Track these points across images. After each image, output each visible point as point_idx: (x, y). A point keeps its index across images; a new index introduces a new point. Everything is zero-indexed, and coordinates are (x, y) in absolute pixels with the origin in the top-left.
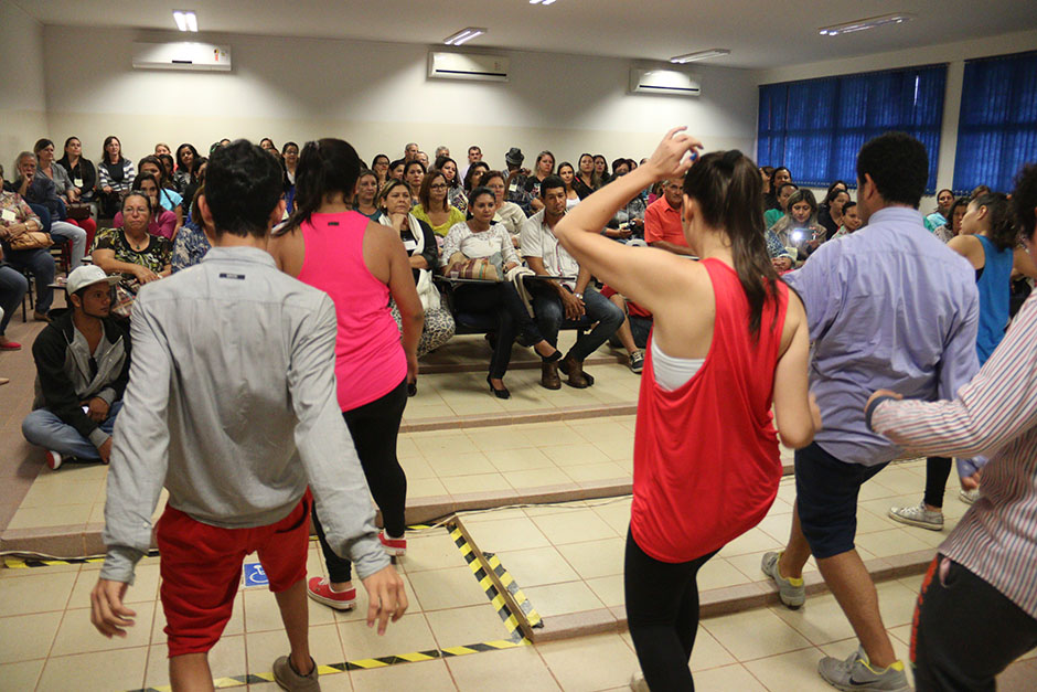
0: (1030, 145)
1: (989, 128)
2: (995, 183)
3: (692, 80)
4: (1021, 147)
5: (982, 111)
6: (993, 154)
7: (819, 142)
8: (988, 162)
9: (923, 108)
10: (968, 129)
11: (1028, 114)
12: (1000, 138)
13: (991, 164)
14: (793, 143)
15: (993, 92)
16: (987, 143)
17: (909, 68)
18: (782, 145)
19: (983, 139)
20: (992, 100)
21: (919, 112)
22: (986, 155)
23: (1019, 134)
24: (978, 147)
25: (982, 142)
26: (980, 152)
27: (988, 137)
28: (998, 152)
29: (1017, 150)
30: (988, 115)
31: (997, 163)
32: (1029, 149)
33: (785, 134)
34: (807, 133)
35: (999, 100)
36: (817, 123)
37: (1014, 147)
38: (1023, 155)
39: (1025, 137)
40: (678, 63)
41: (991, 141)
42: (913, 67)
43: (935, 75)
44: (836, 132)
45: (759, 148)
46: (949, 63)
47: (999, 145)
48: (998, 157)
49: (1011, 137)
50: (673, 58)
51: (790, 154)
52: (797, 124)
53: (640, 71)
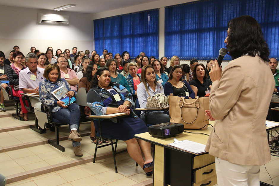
0: (190, 39)
1: (175, 33)
2: (179, 54)
3: (64, 18)
4: (187, 40)
5: (172, 26)
6: (177, 43)
7: (116, 41)
8: (176, 46)
9: (152, 25)
10: (168, 34)
11: (188, 27)
12: (179, 36)
13: (177, 46)
14: (107, 42)
15: (175, 19)
16: (175, 38)
17: (145, 11)
18: (103, 43)
19: (174, 37)
20: (175, 22)
21: (150, 27)
22: (175, 43)
23: (186, 35)
24: (172, 40)
25: (173, 38)
26: (173, 42)
27: (175, 36)
28: (179, 42)
29: (186, 41)
30: (175, 28)
31: (179, 46)
32: (190, 40)
33: (104, 39)
34: (111, 38)
35: (178, 22)
36: (115, 34)
37: (184, 40)
38: (188, 43)
39: (188, 36)
40: (57, 11)
41: (176, 38)
42: (147, 11)
43: (155, 12)
44: (122, 37)
45: (95, 45)
46: (159, 8)
47: (179, 39)
48: (179, 43)
49: (183, 36)
50: (55, 9)
51: (106, 46)
52: (108, 35)
53: (41, 14)
